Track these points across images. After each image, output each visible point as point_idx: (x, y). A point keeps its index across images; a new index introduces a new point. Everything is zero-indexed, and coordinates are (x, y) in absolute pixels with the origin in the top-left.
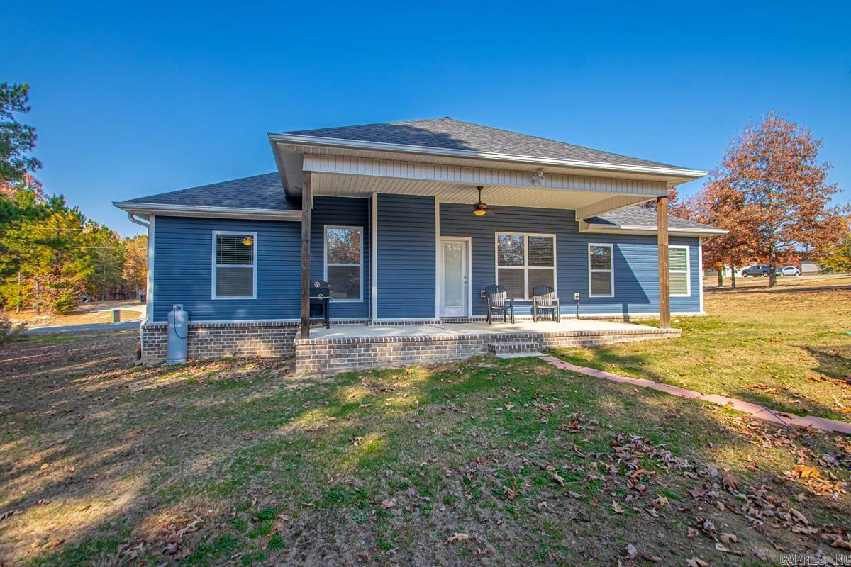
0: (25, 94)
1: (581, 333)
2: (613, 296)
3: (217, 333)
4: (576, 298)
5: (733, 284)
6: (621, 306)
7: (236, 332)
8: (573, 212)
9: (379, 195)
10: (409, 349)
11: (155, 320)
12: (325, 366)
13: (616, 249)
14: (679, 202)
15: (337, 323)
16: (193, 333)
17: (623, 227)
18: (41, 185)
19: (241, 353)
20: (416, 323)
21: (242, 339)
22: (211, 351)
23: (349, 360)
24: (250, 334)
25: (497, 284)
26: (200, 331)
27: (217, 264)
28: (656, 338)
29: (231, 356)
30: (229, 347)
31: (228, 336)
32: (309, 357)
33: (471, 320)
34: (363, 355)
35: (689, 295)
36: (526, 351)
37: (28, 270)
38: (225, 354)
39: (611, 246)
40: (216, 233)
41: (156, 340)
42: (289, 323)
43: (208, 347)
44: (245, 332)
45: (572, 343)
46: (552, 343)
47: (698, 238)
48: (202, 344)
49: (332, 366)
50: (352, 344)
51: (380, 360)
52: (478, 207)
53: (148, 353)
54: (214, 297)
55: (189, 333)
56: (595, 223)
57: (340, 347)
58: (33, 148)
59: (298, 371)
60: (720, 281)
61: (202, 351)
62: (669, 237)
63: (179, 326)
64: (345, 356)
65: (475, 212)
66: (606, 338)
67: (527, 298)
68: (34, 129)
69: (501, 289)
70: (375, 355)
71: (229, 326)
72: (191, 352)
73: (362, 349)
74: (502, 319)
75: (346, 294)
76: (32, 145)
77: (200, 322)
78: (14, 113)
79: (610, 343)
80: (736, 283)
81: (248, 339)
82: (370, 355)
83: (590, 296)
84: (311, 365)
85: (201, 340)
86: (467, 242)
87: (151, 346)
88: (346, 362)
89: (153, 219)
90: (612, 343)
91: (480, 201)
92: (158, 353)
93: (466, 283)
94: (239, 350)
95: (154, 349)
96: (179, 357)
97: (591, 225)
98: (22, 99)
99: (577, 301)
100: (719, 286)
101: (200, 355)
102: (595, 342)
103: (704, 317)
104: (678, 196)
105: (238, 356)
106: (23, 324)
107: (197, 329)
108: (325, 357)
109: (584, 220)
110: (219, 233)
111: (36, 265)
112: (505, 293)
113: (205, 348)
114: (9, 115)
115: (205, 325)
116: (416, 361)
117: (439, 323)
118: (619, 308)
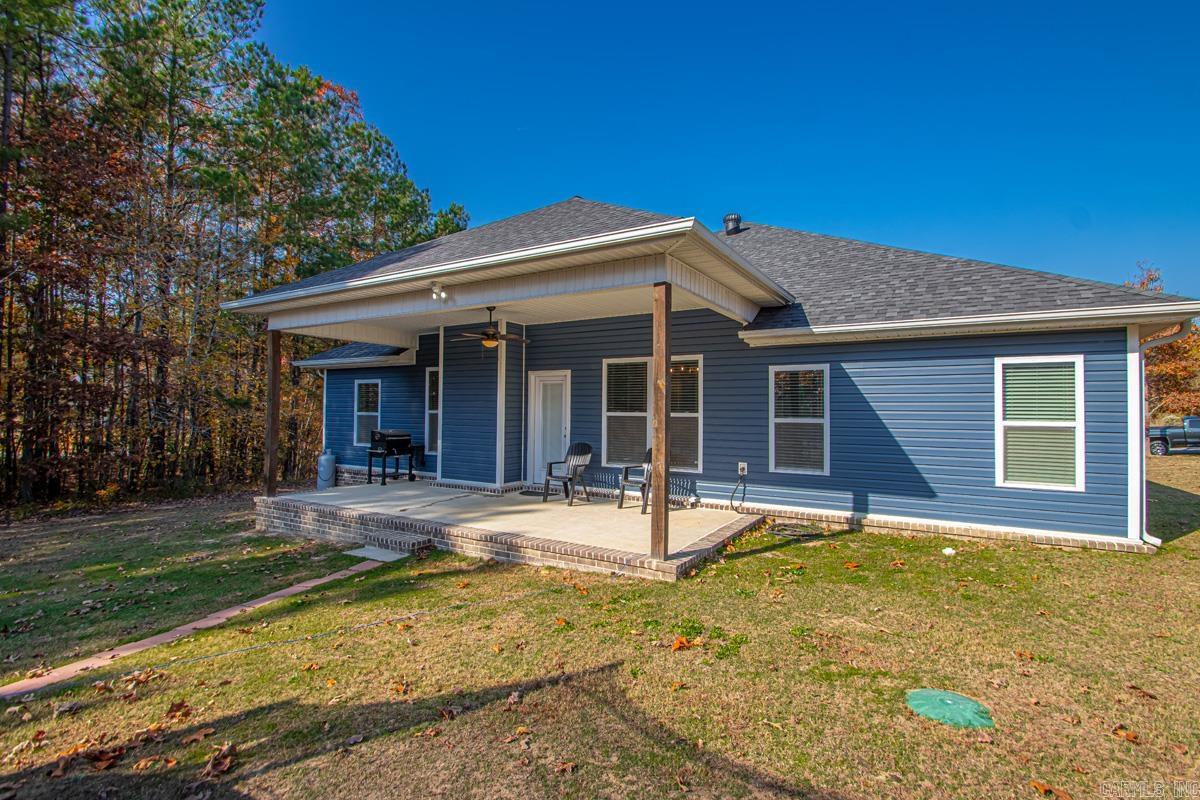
2: (827, 472)
4: (740, 472)
6: (848, 495)
10: (323, 522)
12: (270, 527)
13: (838, 375)
16: (341, 476)
25: (604, 441)
27: (358, 411)
32: (263, 515)
34: (293, 521)
35: (1079, 485)
39: (826, 367)
40: (357, 382)
47: (1123, 330)
49: (274, 527)
50: (286, 507)
51: (303, 529)
54: (354, 443)
57: (279, 509)
64: (282, 519)
71: (362, 473)
77: (346, 467)
82: (297, 522)
83: (771, 469)
84: (264, 523)
86: (563, 377)
89: (326, 373)
93: (566, 436)
99: (743, 476)
108: (271, 517)
115: (349, 470)
116: (328, 537)
117: (498, 491)
118: (844, 500)
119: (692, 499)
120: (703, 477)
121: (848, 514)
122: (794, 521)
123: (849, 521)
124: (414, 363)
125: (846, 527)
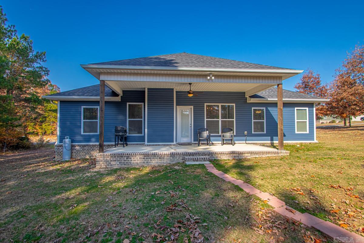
0: (44, 55)
1: (235, 153)
2: (265, 132)
3: (83, 148)
4: (245, 134)
5: (350, 125)
6: (269, 138)
7: (91, 148)
8: (244, 93)
9: (148, 89)
10: (146, 158)
11: (60, 143)
12: (109, 165)
13: (267, 110)
14: (321, 85)
15: (132, 144)
16: (74, 148)
17: (269, 99)
18: (59, 89)
19: (93, 157)
20: (164, 145)
21: (93, 151)
22: (81, 155)
23: (119, 163)
24: (96, 149)
25: (205, 128)
26: (77, 147)
27: (84, 120)
28: (275, 155)
29: (89, 158)
30: (88, 154)
31: (87, 149)
32: (102, 161)
33: (193, 144)
34: (126, 161)
35: (308, 132)
36: (202, 161)
37: (53, 120)
38: (86, 157)
39: (264, 108)
40: (83, 107)
41: (60, 151)
42: (112, 144)
43: (80, 154)
44: (94, 148)
45: (228, 157)
46: (217, 157)
47: (313, 104)
48: (77, 152)
49: (112, 165)
50: (121, 155)
51: (133, 163)
52: (189, 93)
53: (57, 156)
54: (82, 133)
55: (72, 148)
56: (254, 98)
57: (115, 157)
58: (48, 75)
59: (97, 167)
60: (345, 123)
61: (77, 155)
62: (283, 103)
63: (67, 145)
64: (118, 161)
65: (188, 95)
66: (246, 155)
67: (220, 134)
68: (47, 68)
69: (207, 130)
70: (131, 161)
71: (88, 145)
72: (73, 155)
73: (125, 158)
74: (206, 144)
75: (137, 132)
76: (48, 74)
77: (77, 144)
78: (41, 63)
79: (248, 158)
80: (351, 124)
81: (96, 151)
82: (129, 161)
83: (253, 133)
84: (103, 164)
85: (77, 151)
86: (191, 108)
87: (58, 153)
88: (118, 163)
89: (59, 102)
90: (250, 157)
91: (190, 90)
92: (61, 156)
93: (191, 127)
94: (92, 155)
95: (59, 154)
96: (67, 158)
97: (252, 99)
98: (43, 57)
99: (246, 135)
100: (345, 126)
101: (76, 157)
102: (241, 157)
103: (316, 143)
104: (321, 82)
105: (91, 158)
106: (48, 141)
107: (75, 146)
108: (109, 161)
109: (249, 97)
110: (85, 107)
111: (55, 119)
112: (208, 132)
113: (78, 154)
114: (39, 63)
115: (78, 145)
116: (150, 164)
117: (175, 145)
120: (236, 136)
121: (270, 142)
124: (120, 101)
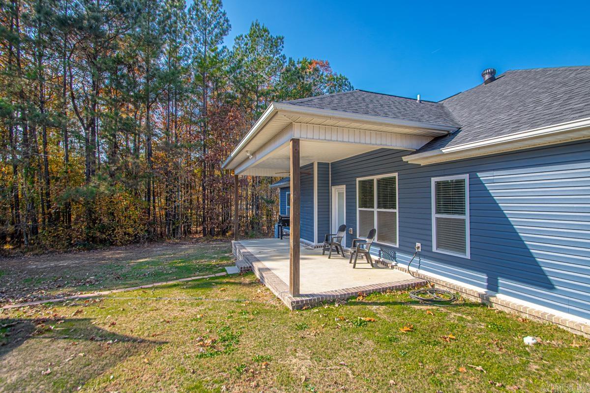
2: (468, 255)
4: (417, 249)
6: (483, 277)
13: (474, 181)
25: (358, 224)
39: (466, 177)
83: (434, 250)
86: (344, 188)
118: (481, 279)
119: (394, 263)
120: (399, 250)
121: (483, 291)
122: (445, 289)
123: (481, 296)
125: (479, 301)
